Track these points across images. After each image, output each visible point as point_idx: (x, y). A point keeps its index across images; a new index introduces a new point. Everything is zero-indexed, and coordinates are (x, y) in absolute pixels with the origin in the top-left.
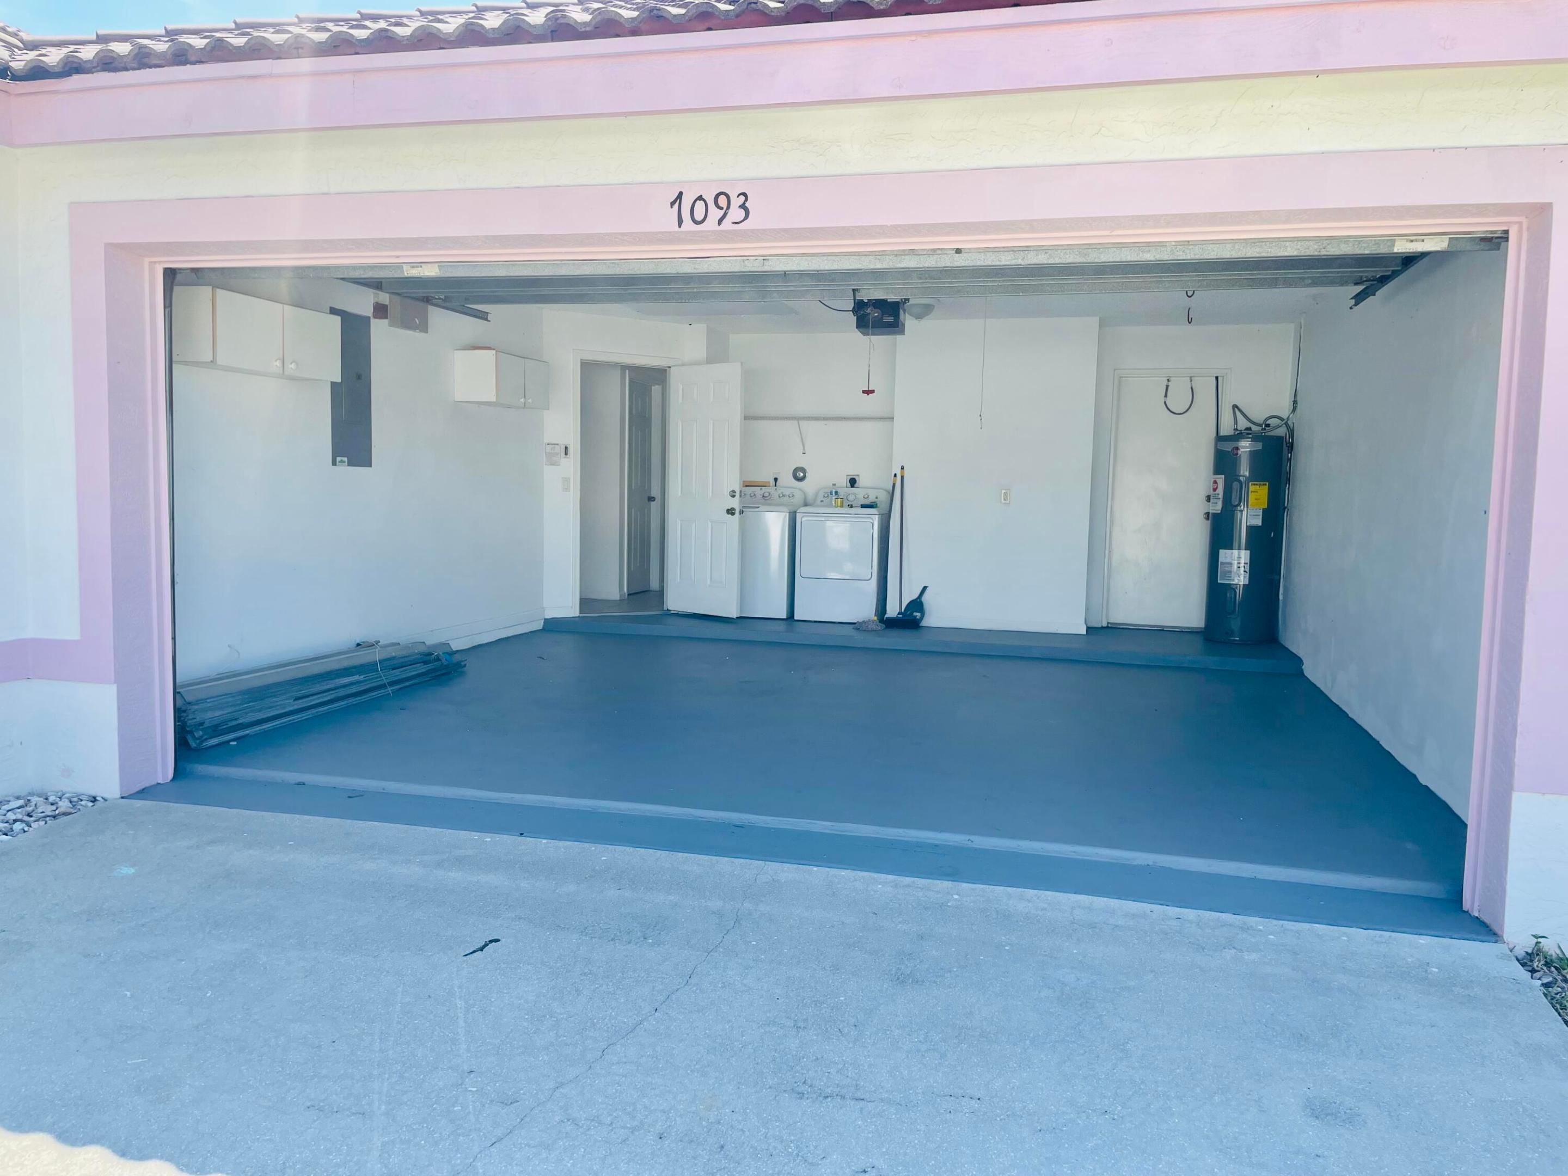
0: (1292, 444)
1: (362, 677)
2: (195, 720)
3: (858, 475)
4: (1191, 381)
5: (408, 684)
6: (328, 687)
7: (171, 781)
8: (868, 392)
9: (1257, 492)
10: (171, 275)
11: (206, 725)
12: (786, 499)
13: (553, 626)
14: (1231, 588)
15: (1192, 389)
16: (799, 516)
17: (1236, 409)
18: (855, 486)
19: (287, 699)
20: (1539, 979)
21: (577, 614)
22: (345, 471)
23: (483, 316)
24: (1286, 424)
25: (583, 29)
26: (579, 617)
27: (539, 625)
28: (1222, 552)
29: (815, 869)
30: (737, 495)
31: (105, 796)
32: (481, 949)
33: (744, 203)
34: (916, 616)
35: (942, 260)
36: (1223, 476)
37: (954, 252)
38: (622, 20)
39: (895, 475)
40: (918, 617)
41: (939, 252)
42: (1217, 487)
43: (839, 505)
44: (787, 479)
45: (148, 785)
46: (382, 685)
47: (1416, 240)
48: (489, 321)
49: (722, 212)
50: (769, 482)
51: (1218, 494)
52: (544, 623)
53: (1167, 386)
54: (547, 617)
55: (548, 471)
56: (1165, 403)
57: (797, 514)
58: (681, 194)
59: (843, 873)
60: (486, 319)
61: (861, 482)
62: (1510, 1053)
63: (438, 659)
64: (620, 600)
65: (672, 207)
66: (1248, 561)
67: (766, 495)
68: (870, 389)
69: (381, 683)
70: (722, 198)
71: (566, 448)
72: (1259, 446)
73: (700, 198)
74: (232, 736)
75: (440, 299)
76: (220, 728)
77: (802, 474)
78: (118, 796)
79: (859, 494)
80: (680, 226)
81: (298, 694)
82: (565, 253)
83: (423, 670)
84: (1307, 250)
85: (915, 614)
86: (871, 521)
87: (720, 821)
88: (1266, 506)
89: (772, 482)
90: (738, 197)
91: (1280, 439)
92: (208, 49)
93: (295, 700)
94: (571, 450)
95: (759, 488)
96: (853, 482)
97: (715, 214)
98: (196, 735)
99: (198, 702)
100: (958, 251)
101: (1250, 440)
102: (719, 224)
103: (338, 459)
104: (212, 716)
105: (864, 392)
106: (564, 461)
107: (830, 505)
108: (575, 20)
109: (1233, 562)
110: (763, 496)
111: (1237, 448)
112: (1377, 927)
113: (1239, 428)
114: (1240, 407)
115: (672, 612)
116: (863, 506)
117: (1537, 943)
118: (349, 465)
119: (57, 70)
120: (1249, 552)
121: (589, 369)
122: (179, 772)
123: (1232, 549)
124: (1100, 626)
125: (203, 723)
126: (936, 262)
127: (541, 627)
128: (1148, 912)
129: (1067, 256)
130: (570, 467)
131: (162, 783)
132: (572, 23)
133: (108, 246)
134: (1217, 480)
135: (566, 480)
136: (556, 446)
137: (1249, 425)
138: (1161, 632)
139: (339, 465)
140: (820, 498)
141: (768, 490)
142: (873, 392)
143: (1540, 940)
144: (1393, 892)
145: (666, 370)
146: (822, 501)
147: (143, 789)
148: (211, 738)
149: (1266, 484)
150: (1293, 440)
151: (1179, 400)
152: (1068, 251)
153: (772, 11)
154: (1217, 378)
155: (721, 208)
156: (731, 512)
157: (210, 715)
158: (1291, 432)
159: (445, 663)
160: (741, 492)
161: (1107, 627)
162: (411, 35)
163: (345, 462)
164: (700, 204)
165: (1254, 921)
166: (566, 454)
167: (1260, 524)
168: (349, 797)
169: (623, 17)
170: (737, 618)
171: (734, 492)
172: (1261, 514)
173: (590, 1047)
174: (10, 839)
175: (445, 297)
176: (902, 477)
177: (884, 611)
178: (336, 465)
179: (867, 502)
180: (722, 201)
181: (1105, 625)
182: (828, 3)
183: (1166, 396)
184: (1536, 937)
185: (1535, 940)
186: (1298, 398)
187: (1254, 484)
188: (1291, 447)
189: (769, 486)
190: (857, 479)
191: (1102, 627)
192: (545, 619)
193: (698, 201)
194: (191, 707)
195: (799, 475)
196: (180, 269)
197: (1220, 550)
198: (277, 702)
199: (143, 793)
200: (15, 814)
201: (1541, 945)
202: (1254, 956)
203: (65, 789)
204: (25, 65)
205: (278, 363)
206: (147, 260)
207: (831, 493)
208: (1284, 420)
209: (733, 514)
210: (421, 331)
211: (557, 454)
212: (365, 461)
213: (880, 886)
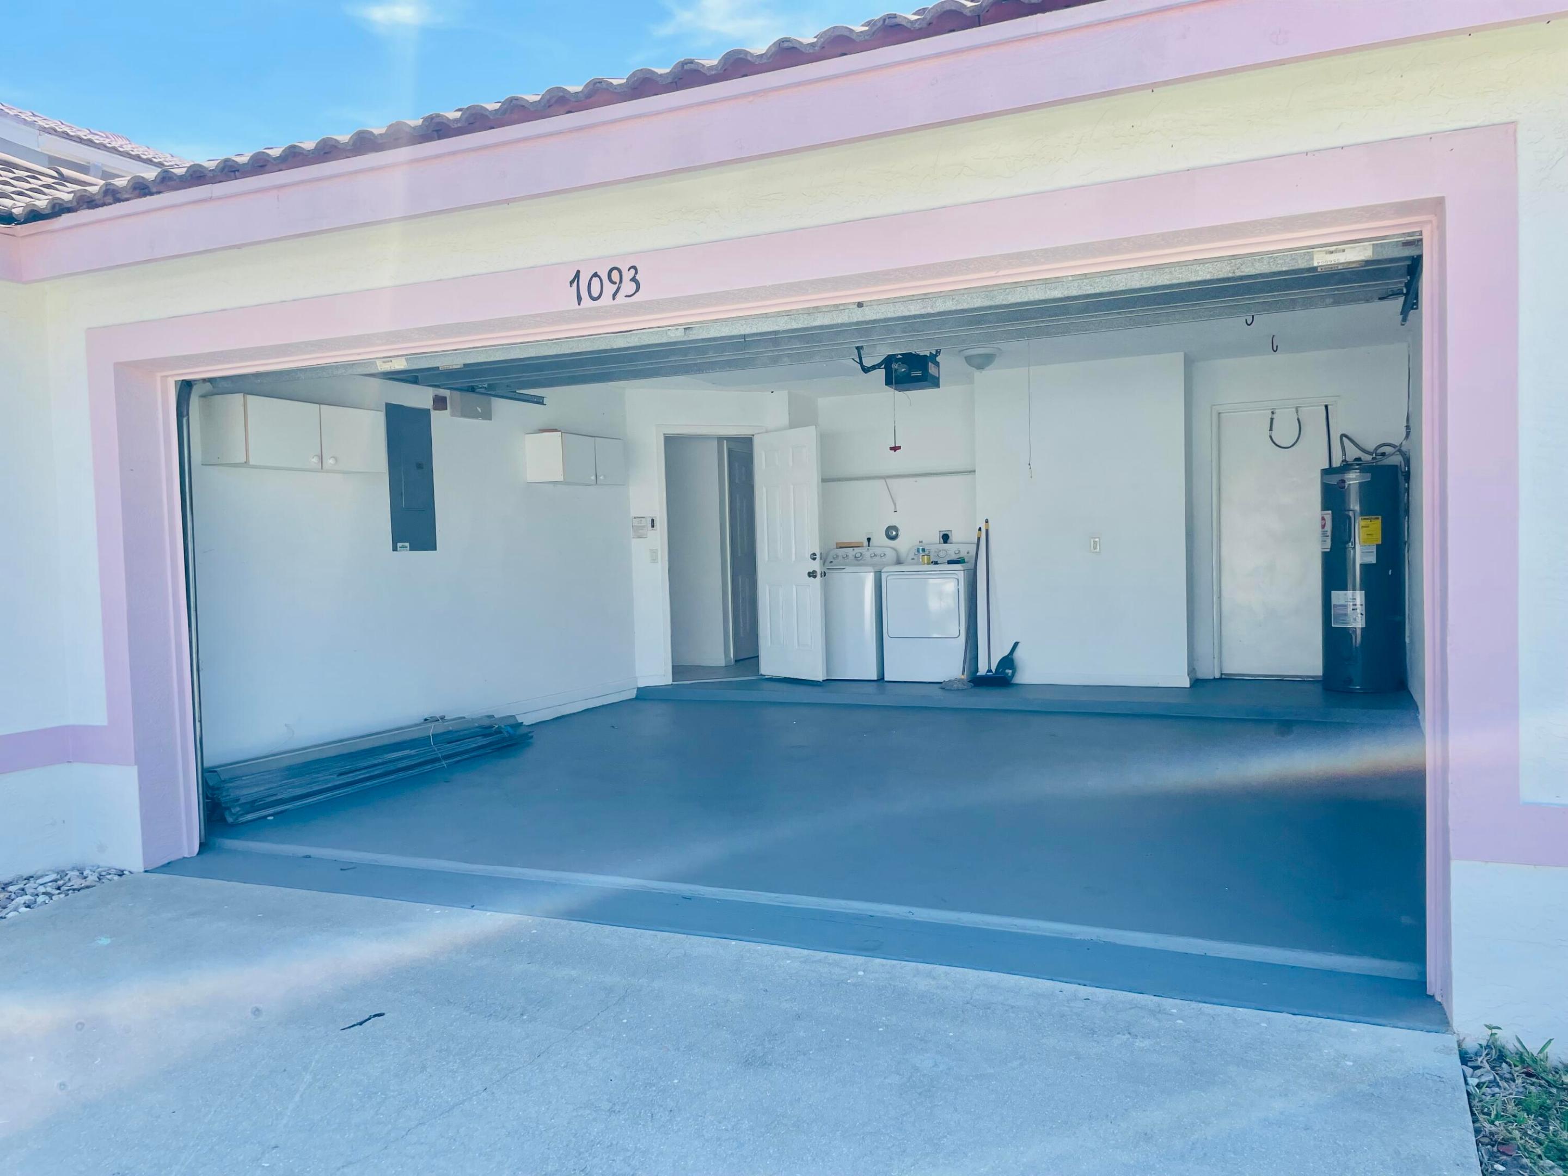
0: (1409, 472)
1: (412, 751)
2: (228, 798)
3: (951, 531)
4: (1297, 412)
5: (466, 756)
6: (376, 762)
7: (198, 854)
8: (895, 449)
9: (1368, 527)
10: (185, 387)
11: (242, 801)
12: (876, 559)
13: (645, 695)
14: (1346, 633)
15: (1298, 420)
16: (884, 576)
17: (1345, 439)
18: (948, 542)
19: (330, 775)
20: (1479, 1077)
21: (670, 682)
22: (408, 556)
23: (539, 401)
24: (1400, 451)
25: (456, 126)
26: (672, 684)
27: (633, 694)
28: (1334, 594)
29: (734, 943)
30: (818, 557)
31: (132, 870)
32: (361, 1024)
33: (635, 277)
34: (1008, 674)
35: (853, 314)
36: (1330, 512)
37: (856, 306)
38: (487, 113)
39: (980, 529)
40: (1009, 675)
41: (841, 307)
42: (1325, 524)
43: (926, 562)
44: (880, 538)
45: (173, 859)
46: (436, 758)
47: (1336, 251)
48: (545, 405)
49: (615, 287)
50: (862, 543)
51: (1327, 531)
52: (637, 691)
53: (1272, 420)
54: (639, 686)
55: (635, 543)
56: (1271, 437)
57: (882, 573)
58: (578, 272)
59: (760, 947)
60: (542, 404)
61: (954, 538)
62: (1382, 1164)
63: (499, 731)
64: (726, 666)
65: (571, 286)
66: (1364, 603)
67: (858, 555)
68: (897, 445)
69: (435, 756)
70: (615, 273)
71: (653, 520)
72: (1367, 477)
73: (596, 275)
74: (272, 811)
75: (484, 388)
76: (257, 804)
77: (894, 533)
78: (142, 870)
79: (951, 550)
80: (579, 304)
81: (343, 770)
82: (496, 338)
83: (485, 743)
84: (1220, 273)
85: (1007, 671)
86: (956, 577)
87: (672, 893)
88: (1380, 542)
89: (866, 543)
90: (629, 270)
91: (1395, 468)
92: (158, 180)
93: (338, 776)
94: (657, 523)
95: (852, 549)
96: (946, 538)
97: (609, 289)
98: (233, 811)
99: (231, 780)
100: (860, 305)
101: (1358, 471)
102: (614, 299)
103: (399, 545)
104: (247, 793)
105: (891, 449)
106: (651, 533)
107: (918, 564)
108: (447, 118)
109: (1349, 603)
110: (855, 557)
111: (1343, 481)
112: (1311, 1012)
113: (1347, 459)
114: (1349, 434)
115: (767, 677)
116: (950, 562)
117: (1492, 1034)
118: (410, 550)
119: (47, 212)
120: (1363, 592)
121: (673, 443)
122: (203, 846)
123: (1347, 590)
124: (1212, 678)
125: (239, 799)
126: (849, 317)
127: (634, 696)
128: (1057, 992)
129: (975, 300)
130: (658, 539)
131: (189, 857)
132: (445, 121)
133: (117, 365)
134: (1324, 516)
135: (654, 552)
136: (642, 519)
137: (1359, 454)
138: (1281, 682)
139: (400, 551)
140: (912, 556)
141: (861, 551)
142: (899, 448)
143: (1494, 1031)
144: (1358, 972)
145: (751, 438)
146: (913, 559)
147: (169, 863)
148: (248, 813)
149: (1378, 518)
150: (1409, 469)
151: (1285, 433)
152: (974, 295)
153: (616, 89)
154: (1326, 407)
155: (614, 283)
156: (812, 574)
157: (245, 792)
158: (1407, 461)
159: (506, 735)
160: (821, 554)
161: (1221, 679)
162: (315, 148)
163: (407, 547)
164: (596, 281)
165: (1171, 1005)
166: (653, 526)
167: (1374, 562)
168: (342, 870)
169: (487, 110)
170: (823, 681)
171: (814, 554)
172: (1375, 550)
173: (399, 1126)
174: (28, 911)
175: (488, 384)
176: (987, 531)
177: (977, 670)
178: (397, 550)
179: (954, 557)
180: (615, 276)
181: (1217, 676)
182: (664, 74)
183: (1271, 429)
184: (1490, 1028)
185: (1489, 1032)
186: (1411, 425)
187: (1365, 519)
188: (1407, 476)
189: (863, 547)
190: (950, 535)
191: (1215, 679)
192: (638, 689)
193: (594, 278)
194: (225, 785)
195: (892, 533)
196: (195, 381)
197: (1332, 592)
198: (318, 778)
199: (168, 867)
200: (45, 887)
201: (1497, 1036)
202: (1146, 1043)
203: (101, 864)
204: (23, 211)
205: (315, 460)
206: (159, 375)
207: (918, 551)
208: (1397, 446)
209: (815, 577)
210: (485, 418)
211: (644, 527)
212: (430, 545)
213: (788, 962)
